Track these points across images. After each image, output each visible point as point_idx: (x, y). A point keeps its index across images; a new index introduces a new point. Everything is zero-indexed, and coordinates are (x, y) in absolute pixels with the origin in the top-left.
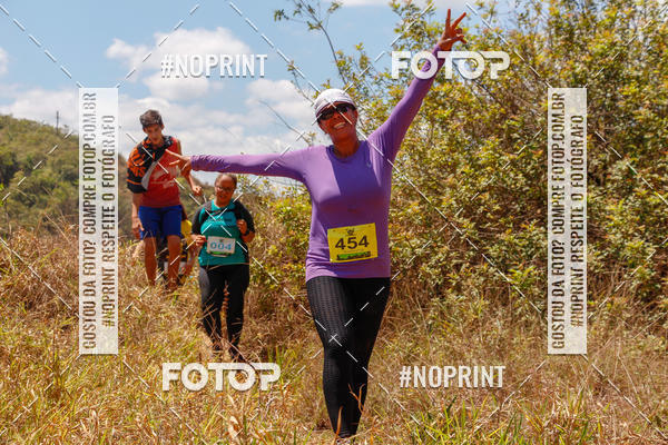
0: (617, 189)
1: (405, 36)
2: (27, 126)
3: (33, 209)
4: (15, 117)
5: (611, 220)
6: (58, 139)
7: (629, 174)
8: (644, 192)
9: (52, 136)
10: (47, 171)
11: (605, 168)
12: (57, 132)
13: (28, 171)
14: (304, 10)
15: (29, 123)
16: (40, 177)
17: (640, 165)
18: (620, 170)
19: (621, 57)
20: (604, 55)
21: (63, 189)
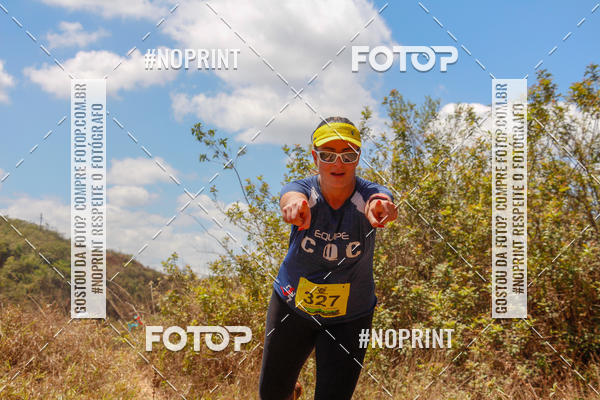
0: (438, 284)
1: (293, 171)
2: (19, 223)
3: (20, 285)
4: (10, 217)
5: (433, 306)
6: (41, 234)
7: (446, 274)
8: (457, 287)
9: (36, 232)
10: (32, 256)
11: (430, 268)
12: (40, 229)
13: (18, 256)
14: (221, 156)
15: (21, 221)
16: (26, 261)
17: (454, 267)
18: (440, 271)
19: (441, 191)
20: (429, 189)
21: (43, 271)
